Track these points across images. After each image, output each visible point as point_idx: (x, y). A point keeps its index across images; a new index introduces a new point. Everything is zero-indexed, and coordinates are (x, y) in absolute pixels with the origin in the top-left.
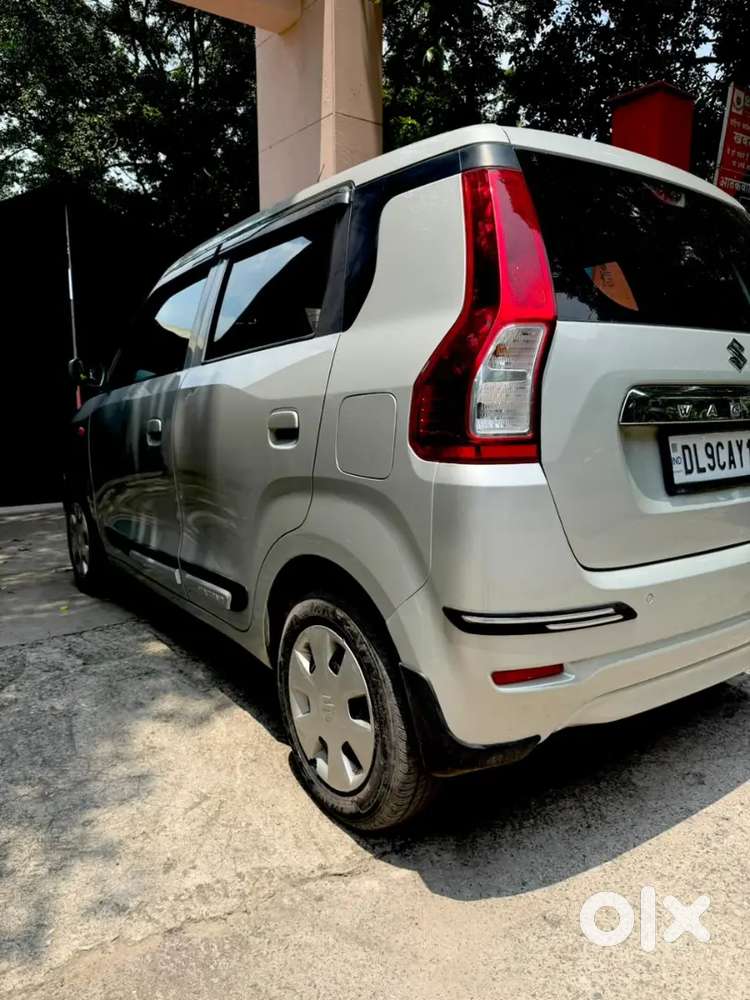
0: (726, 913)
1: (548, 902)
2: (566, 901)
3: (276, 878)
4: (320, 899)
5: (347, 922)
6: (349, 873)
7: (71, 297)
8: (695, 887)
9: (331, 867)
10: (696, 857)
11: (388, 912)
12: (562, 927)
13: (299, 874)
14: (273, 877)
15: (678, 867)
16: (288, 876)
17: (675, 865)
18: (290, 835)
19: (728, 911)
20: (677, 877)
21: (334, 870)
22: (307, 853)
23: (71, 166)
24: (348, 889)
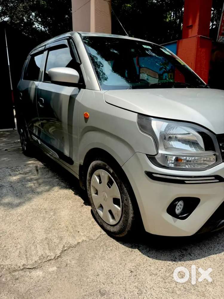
0: (173, 292)
1: (104, 284)
2: (111, 284)
3: (5, 269)
4: (17, 279)
5: (23, 290)
6: (33, 268)
7: (9, 65)
8: (164, 279)
9: (27, 265)
10: (169, 266)
11: (41, 286)
12: (105, 296)
13: (14, 268)
14: (4, 269)
15: (160, 270)
16: (9, 269)
17: (159, 269)
18: (18, 251)
19: (174, 291)
20: (158, 275)
21: (29, 267)
22: (21, 259)
23: (16, 21)
24: (30, 275)
